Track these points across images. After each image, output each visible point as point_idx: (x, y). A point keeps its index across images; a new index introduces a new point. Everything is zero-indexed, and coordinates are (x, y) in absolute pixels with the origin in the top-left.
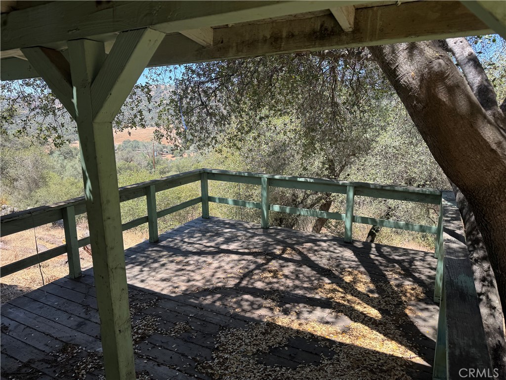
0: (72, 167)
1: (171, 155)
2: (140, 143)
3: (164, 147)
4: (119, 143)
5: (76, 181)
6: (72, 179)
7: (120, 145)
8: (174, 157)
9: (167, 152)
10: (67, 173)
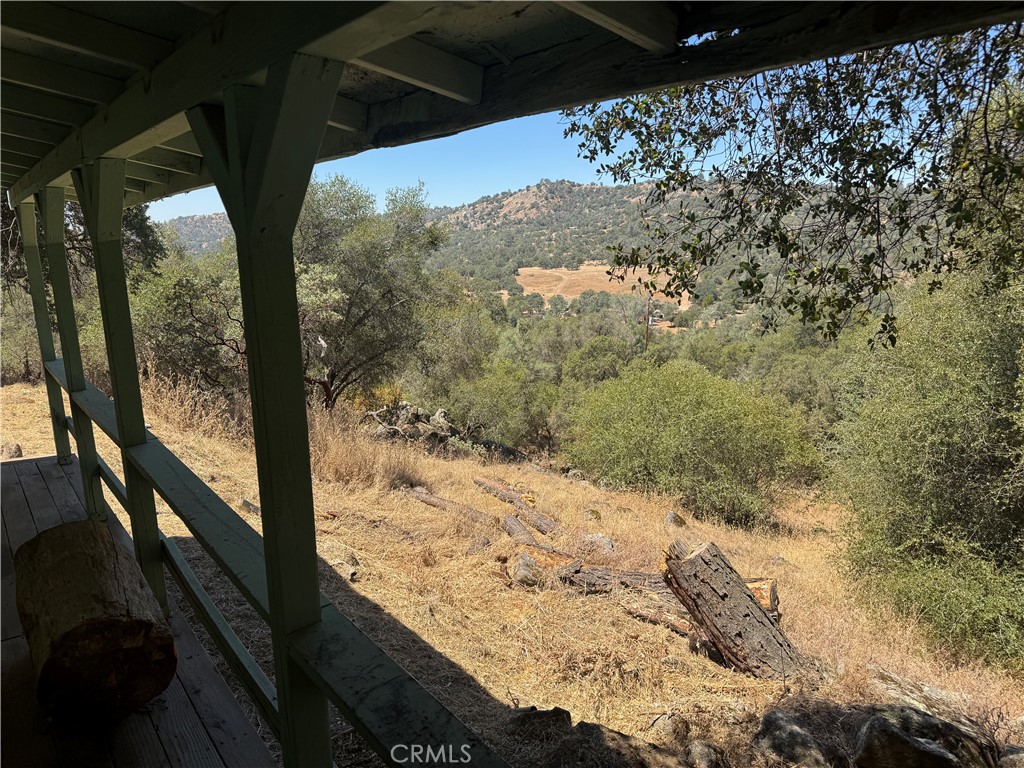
0: (509, 339)
1: (669, 323)
2: (612, 298)
3: (656, 307)
4: (574, 297)
5: (514, 366)
6: (508, 362)
7: (575, 301)
8: (674, 327)
9: (661, 317)
10: (501, 352)
